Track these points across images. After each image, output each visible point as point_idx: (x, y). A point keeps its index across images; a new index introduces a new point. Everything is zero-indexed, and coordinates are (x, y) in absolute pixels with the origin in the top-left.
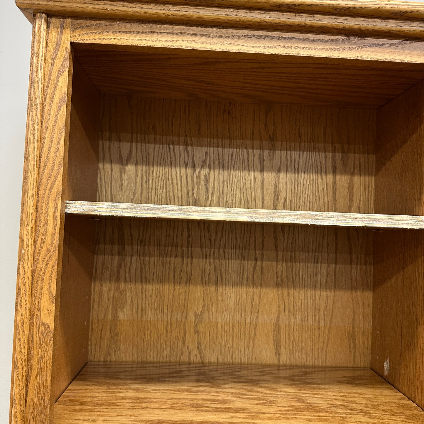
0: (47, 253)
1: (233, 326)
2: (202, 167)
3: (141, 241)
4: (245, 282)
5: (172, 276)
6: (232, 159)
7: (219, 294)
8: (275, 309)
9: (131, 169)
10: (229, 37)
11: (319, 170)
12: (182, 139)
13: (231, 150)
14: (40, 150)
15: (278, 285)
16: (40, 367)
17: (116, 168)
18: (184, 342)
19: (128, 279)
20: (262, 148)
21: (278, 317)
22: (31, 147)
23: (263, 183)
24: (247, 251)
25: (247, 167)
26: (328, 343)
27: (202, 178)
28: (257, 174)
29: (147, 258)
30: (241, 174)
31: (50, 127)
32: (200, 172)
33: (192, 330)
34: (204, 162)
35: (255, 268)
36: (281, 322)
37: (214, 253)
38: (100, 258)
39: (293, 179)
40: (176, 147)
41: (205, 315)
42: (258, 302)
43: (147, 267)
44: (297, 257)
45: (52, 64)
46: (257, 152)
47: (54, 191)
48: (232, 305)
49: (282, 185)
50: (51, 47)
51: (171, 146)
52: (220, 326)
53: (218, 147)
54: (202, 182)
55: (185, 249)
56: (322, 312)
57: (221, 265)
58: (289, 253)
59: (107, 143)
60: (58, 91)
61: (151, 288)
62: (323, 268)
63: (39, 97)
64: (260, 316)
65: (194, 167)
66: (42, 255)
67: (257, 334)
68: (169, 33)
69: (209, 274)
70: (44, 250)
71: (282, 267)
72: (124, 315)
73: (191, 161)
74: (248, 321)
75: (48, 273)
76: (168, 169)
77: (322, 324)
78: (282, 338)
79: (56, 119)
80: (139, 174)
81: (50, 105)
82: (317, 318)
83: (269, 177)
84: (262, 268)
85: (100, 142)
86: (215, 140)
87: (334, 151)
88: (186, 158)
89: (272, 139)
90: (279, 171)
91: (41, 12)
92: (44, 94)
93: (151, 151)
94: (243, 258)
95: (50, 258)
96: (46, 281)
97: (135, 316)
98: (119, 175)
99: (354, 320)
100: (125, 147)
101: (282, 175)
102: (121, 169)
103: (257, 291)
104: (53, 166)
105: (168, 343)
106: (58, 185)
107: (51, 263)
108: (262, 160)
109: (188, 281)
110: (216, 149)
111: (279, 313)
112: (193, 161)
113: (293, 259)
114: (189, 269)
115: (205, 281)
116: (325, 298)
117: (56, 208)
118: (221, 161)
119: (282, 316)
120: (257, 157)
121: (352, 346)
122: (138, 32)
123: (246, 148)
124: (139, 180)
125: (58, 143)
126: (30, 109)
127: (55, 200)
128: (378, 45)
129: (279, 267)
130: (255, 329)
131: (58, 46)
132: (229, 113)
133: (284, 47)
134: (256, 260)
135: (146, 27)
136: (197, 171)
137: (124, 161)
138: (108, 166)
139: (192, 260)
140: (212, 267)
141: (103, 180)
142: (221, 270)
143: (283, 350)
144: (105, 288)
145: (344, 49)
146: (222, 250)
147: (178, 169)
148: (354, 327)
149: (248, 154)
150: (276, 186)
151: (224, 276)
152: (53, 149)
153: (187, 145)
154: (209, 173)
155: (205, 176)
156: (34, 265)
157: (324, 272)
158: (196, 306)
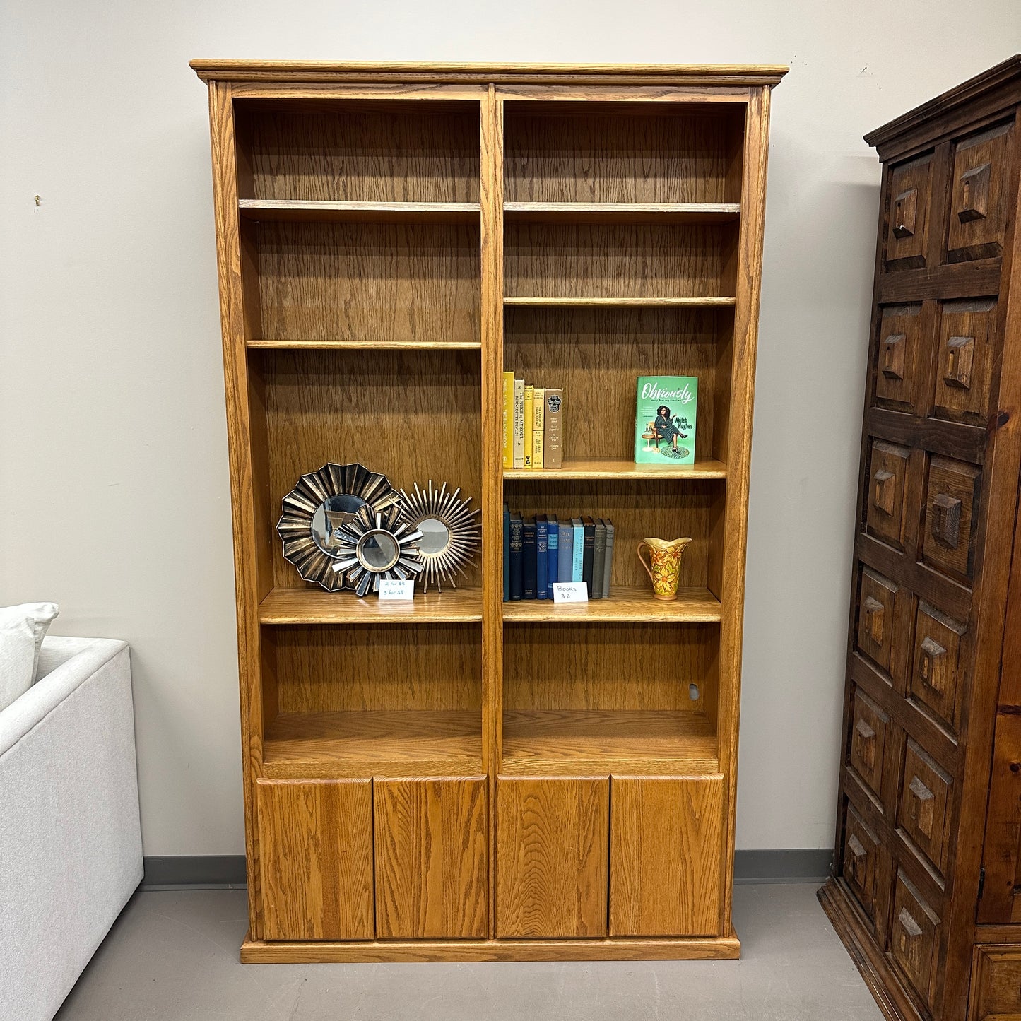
0: (232, 231)
1: (376, 311)
2: (340, 174)
3: (295, 241)
4: (384, 275)
5: (323, 271)
6: (365, 166)
7: (363, 285)
8: (410, 297)
9: (280, 178)
10: (329, 89)
11: (440, 174)
12: (321, 150)
13: (364, 158)
14: (221, 167)
15: (411, 277)
16: (236, 298)
17: (268, 178)
18: (338, 325)
19: (287, 274)
20: (390, 156)
21: (413, 303)
22: (216, 166)
23: (393, 187)
24: (384, 248)
25: (378, 173)
26: (453, 322)
27: (341, 183)
28: (388, 179)
29: (301, 256)
30: (374, 179)
31: (226, 152)
32: (338, 179)
33: (343, 315)
34: (342, 169)
35: (391, 263)
36: (415, 307)
37: (356, 250)
38: (263, 256)
39: (419, 182)
40: (317, 157)
41: (353, 303)
42: (395, 291)
43: (302, 263)
44: (426, 252)
45: (223, 113)
46: (386, 159)
47: (232, 193)
48: (374, 295)
49: (410, 187)
50: (221, 101)
51: (313, 157)
52: (365, 311)
53: (352, 156)
54: (341, 188)
55: (332, 248)
56: (448, 298)
57: (363, 260)
58: (419, 249)
59: (258, 157)
60: (227, 130)
61: (308, 281)
62: (447, 260)
63: (217, 134)
64: (398, 303)
65: (333, 174)
66: (229, 232)
67: (396, 317)
68: (291, 89)
69: (354, 268)
70: (230, 229)
71: (414, 261)
72: (287, 303)
73: (330, 169)
74: (388, 306)
75: (234, 243)
76: (312, 177)
77: (448, 307)
78: (417, 321)
79: (228, 148)
80: (288, 183)
81: (224, 139)
82: (444, 303)
84: (397, 262)
85: (254, 156)
86: (350, 149)
87: (452, 157)
88: (326, 167)
89: (398, 147)
90: (406, 176)
91: (212, 80)
92: (220, 132)
93: (296, 162)
94: (381, 254)
95: (234, 234)
96: (233, 247)
97: (296, 304)
98: (271, 183)
99: (473, 303)
100: (274, 159)
101: (409, 179)
102: (272, 179)
103: (394, 282)
104: (230, 178)
105: (325, 325)
106: (234, 190)
107: (235, 237)
108: (391, 166)
109: (337, 275)
110: (351, 158)
111: (413, 300)
112: (332, 169)
113: (422, 255)
114: (336, 265)
115: (350, 275)
116: (450, 285)
117: (234, 203)
118: (356, 168)
119: (416, 302)
120: (386, 164)
121: (473, 324)
122: (272, 89)
123: (377, 156)
124: (288, 187)
125: (231, 163)
126: (213, 142)
127: (233, 198)
128: (423, 89)
129: (411, 261)
130: (394, 313)
131: (224, 100)
132: (360, 125)
133: (364, 94)
134: (392, 255)
135: (277, 85)
136: (336, 178)
137: (274, 172)
138: (261, 177)
139: (338, 258)
140: (356, 262)
141: (258, 189)
142: (363, 265)
143: (417, 330)
144: (270, 281)
145: (402, 93)
146: (362, 248)
147: (320, 177)
148: (474, 310)
149: (379, 161)
150: (405, 189)
151: (366, 269)
152: (229, 167)
153: (326, 155)
154: (346, 180)
155: (343, 182)
156: (225, 238)
157: (448, 263)
158: (345, 295)
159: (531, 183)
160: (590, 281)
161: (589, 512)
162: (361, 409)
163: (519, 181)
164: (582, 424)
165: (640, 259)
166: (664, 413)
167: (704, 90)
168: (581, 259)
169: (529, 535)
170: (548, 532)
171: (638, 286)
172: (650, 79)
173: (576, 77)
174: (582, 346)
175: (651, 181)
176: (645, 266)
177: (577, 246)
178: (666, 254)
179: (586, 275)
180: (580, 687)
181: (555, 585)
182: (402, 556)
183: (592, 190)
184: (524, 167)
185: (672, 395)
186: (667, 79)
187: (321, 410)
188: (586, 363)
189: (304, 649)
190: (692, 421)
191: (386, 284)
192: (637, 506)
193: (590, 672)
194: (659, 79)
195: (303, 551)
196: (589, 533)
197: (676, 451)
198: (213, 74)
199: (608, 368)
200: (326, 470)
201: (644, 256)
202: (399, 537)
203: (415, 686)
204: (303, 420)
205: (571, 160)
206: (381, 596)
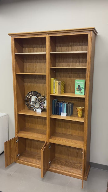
3: (28, 58)
5: (32, 62)
9: (26, 49)
12: (32, 44)
14: (12, 48)
19: (27, 63)
25: (39, 47)
29: (29, 60)
33: (35, 69)
34: (34, 47)
36: (44, 68)
37: (36, 59)
45: (13, 41)
48: (39, 66)
50: (12, 39)
52: (38, 68)
59: (24, 46)
61: (30, 64)
64: (42, 67)
67: (42, 69)
71: (44, 61)
72: (27, 67)
79: (13, 46)
81: (13, 44)
83: (42, 48)
84: (42, 61)
86: (36, 44)
88: (32, 47)
89: (42, 43)
93: (29, 46)
94: (40, 60)
96: (14, 60)
100: (26, 46)
103: (42, 64)
104: (13, 50)
105: (32, 70)
107: (14, 58)
108: (41, 46)
109: (34, 63)
115: (36, 63)
117: (14, 53)
118: (36, 47)
123: (39, 45)
126: (11, 45)
128: (38, 35)
138: (24, 49)
139: (34, 60)
142: (37, 61)
144: (25, 64)
145: (36, 36)
154: (35, 49)
158: (35, 66)
159: (62, 48)
160: (71, 63)
161: (70, 101)
162: (37, 83)
163: (60, 47)
164: (69, 87)
165: (79, 60)
166: (79, 86)
167: (81, 32)
168: (69, 60)
169: (58, 104)
170: (61, 104)
171: (79, 64)
172: (71, 31)
173: (60, 32)
174: (69, 74)
175: (81, 46)
176: (80, 61)
177: (69, 58)
178: (83, 59)
179: (70, 63)
180: (69, 130)
181: (61, 113)
182: (40, 106)
183: (71, 48)
184: (61, 45)
185: (80, 83)
186: (74, 31)
187: (32, 83)
188: (70, 77)
189: (29, 118)
190: (84, 87)
191: (40, 64)
192: (78, 101)
193: (70, 128)
194: (73, 31)
195: (28, 104)
196: (67, 105)
197: (81, 92)
198: (11, 35)
199: (74, 78)
200: (32, 91)
201: (80, 59)
202: (40, 103)
203: (44, 126)
204: (29, 84)
205: (68, 44)
206: (37, 112)
